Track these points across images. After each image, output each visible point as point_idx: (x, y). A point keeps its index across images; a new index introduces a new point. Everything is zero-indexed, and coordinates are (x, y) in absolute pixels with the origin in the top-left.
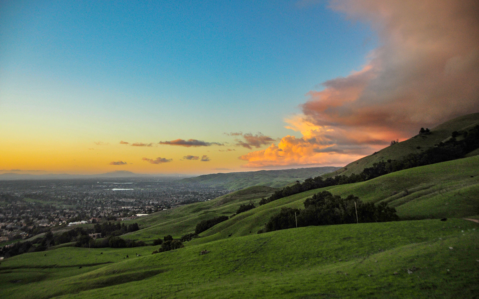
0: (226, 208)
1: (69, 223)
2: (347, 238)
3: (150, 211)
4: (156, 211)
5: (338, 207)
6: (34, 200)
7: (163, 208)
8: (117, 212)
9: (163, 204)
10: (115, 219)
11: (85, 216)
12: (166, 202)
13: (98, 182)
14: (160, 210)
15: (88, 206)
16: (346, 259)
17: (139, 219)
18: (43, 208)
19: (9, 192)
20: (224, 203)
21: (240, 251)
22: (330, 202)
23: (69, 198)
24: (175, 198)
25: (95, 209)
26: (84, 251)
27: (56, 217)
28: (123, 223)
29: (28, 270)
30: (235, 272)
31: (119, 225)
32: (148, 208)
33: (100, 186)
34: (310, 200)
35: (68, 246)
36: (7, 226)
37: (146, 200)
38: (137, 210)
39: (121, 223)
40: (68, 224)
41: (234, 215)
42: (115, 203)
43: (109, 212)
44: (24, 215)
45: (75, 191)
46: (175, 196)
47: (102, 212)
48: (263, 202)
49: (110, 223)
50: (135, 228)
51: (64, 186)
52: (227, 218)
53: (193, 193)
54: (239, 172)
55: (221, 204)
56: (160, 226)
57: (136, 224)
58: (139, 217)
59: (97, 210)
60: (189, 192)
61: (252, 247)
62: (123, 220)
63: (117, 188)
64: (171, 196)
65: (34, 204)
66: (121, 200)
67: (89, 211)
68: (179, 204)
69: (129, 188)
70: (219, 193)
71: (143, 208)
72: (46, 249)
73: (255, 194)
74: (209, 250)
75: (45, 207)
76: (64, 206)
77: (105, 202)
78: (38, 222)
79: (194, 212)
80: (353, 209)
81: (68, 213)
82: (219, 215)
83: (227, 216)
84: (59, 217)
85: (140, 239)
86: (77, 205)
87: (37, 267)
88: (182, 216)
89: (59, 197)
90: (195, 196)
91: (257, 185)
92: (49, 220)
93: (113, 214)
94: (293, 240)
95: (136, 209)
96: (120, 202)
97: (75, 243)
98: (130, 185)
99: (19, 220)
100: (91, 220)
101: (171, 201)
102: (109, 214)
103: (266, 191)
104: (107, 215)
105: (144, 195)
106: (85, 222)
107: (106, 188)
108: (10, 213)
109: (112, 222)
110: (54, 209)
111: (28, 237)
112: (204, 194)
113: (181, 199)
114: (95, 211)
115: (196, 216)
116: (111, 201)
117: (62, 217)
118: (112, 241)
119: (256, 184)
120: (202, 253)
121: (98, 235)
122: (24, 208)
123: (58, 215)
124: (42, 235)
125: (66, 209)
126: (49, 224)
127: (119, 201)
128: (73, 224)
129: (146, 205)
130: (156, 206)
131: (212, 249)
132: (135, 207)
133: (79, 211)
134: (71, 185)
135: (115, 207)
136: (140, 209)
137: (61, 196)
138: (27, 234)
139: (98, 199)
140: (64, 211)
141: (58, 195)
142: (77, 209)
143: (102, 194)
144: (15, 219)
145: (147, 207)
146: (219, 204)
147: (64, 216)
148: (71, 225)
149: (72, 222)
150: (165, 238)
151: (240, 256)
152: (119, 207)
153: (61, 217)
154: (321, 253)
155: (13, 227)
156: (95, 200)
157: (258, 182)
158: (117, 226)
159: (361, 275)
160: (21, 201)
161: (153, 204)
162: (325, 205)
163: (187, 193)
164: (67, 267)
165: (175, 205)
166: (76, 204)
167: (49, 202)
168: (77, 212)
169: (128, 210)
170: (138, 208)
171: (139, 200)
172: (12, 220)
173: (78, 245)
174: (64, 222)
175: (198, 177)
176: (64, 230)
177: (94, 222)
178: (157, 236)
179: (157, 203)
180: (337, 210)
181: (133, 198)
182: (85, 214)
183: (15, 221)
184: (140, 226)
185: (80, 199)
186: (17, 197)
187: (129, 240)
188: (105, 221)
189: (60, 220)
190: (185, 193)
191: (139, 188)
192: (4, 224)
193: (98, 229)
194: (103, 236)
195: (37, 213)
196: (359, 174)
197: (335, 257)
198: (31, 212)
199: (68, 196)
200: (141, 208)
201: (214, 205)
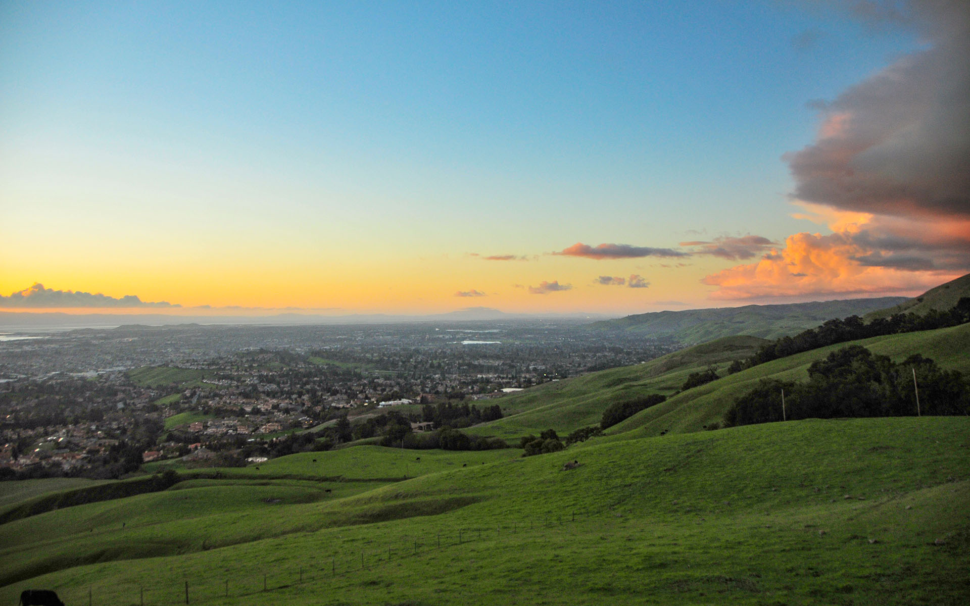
0: (668, 379)
1: (380, 403)
2: (881, 447)
3: (528, 383)
4: (538, 384)
5: (878, 379)
6: (327, 361)
7: (551, 379)
8: (467, 384)
9: (554, 371)
10: (461, 396)
11: (412, 390)
12: (561, 366)
13: (437, 329)
14: (546, 382)
15: (418, 373)
16: (864, 494)
17: (505, 398)
18: (340, 374)
19: (286, 346)
20: (668, 369)
21: (642, 466)
22: (864, 368)
23: (386, 358)
24: (577, 359)
25: (428, 378)
26: (393, 453)
27: (361, 392)
28: (474, 406)
29: (294, 482)
30: (614, 509)
31: (466, 408)
32: (525, 377)
33: (441, 336)
34: (822, 364)
35: (370, 443)
36: (280, 406)
37: (523, 363)
38: (504, 381)
39: (470, 405)
40: (379, 405)
41: (678, 393)
42: (465, 367)
43: (454, 383)
44: (308, 387)
45: (396, 345)
46: (577, 356)
47: (442, 385)
48: (736, 368)
49: (450, 404)
50: (495, 413)
51: (378, 335)
52: (663, 399)
53: (612, 350)
54: (705, 310)
55: (661, 372)
56: (538, 411)
57: (497, 407)
58: (506, 394)
59: (433, 380)
60: (606, 348)
61: (668, 460)
62: (476, 398)
63: (471, 340)
64: (570, 355)
65: (326, 367)
66: (476, 363)
67: (419, 381)
68: (585, 371)
69: (492, 339)
70: (663, 349)
71: (516, 377)
72: (331, 447)
73: (730, 352)
74: (583, 462)
75: (344, 374)
76: (377, 372)
77: (448, 364)
78: (330, 399)
79: (609, 386)
80: (910, 383)
81: (380, 385)
82: (651, 392)
83: (664, 396)
84: (365, 392)
85: (499, 435)
86: (398, 371)
87: (310, 479)
88: (584, 394)
89: (368, 355)
90: (616, 355)
91: (740, 334)
92: (348, 396)
93: (461, 388)
94: (759, 447)
95: (503, 378)
96: (475, 366)
97: (381, 438)
98: (496, 334)
99: (300, 394)
100: (419, 398)
101: (570, 364)
102: (453, 388)
103: (752, 347)
104: (449, 390)
105: (520, 353)
106: (407, 400)
107: (451, 340)
108: (287, 383)
109: (454, 402)
110: (359, 377)
111: (311, 426)
112: (634, 353)
113: (590, 362)
114: (429, 381)
115: (608, 393)
116: (459, 363)
117: (371, 391)
118: (444, 438)
119: (738, 332)
120: (566, 466)
121: (427, 425)
122: (309, 375)
123: (364, 388)
124: (332, 423)
125: (378, 378)
126: (347, 403)
127: (473, 365)
128: (387, 405)
129: (522, 372)
130: (540, 374)
131: (587, 461)
132: (502, 376)
133: (402, 381)
134: (389, 334)
135: (466, 376)
136: (510, 379)
137: (372, 354)
138: (310, 420)
139: (436, 359)
140: (375, 381)
141: (367, 352)
142: (398, 377)
143: (444, 350)
144: (293, 394)
145: (523, 375)
146: (658, 372)
147: (375, 389)
148: (384, 405)
149: (385, 401)
150: (542, 434)
151: (638, 477)
152: (472, 375)
153: (369, 391)
154: (812, 477)
155: (290, 406)
156: (430, 362)
157: (742, 330)
158: (462, 410)
159: (855, 537)
160: (305, 362)
161: (535, 370)
162: (852, 375)
163: (602, 349)
164: (358, 480)
165: (577, 373)
166: (397, 369)
167: (350, 365)
168: (398, 384)
169: (488, 381)
170: (507, 377)
171: (510, 362)
172: (289, 394)
173: (387, 443)
174: (373, 400)
175: (624, 318)
176: (369, 415)
177: (423, 400)
178: (530, 430)
179: (543, 367)
180: (875, 385)
181: (498, 357)
182: (411, 386)
183: (294, 396)
184: (505, 412)
185: (404, 360)
186: (299, 355)
187: (477, 438)
188: (444, 400)
189: (367, 398)
190: (598, 350)
191: (511, 341)
192: (275, 401)
193: (428, 416)
194: (436, 427)
195: (329, 384)
196: (947, 310)
197: (840, 489)
198: (321, 381)
199: (384, 355)
200: (513, 378)
201: (647, 373)
